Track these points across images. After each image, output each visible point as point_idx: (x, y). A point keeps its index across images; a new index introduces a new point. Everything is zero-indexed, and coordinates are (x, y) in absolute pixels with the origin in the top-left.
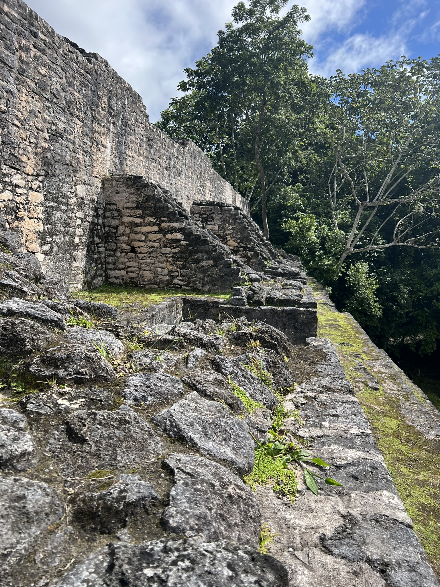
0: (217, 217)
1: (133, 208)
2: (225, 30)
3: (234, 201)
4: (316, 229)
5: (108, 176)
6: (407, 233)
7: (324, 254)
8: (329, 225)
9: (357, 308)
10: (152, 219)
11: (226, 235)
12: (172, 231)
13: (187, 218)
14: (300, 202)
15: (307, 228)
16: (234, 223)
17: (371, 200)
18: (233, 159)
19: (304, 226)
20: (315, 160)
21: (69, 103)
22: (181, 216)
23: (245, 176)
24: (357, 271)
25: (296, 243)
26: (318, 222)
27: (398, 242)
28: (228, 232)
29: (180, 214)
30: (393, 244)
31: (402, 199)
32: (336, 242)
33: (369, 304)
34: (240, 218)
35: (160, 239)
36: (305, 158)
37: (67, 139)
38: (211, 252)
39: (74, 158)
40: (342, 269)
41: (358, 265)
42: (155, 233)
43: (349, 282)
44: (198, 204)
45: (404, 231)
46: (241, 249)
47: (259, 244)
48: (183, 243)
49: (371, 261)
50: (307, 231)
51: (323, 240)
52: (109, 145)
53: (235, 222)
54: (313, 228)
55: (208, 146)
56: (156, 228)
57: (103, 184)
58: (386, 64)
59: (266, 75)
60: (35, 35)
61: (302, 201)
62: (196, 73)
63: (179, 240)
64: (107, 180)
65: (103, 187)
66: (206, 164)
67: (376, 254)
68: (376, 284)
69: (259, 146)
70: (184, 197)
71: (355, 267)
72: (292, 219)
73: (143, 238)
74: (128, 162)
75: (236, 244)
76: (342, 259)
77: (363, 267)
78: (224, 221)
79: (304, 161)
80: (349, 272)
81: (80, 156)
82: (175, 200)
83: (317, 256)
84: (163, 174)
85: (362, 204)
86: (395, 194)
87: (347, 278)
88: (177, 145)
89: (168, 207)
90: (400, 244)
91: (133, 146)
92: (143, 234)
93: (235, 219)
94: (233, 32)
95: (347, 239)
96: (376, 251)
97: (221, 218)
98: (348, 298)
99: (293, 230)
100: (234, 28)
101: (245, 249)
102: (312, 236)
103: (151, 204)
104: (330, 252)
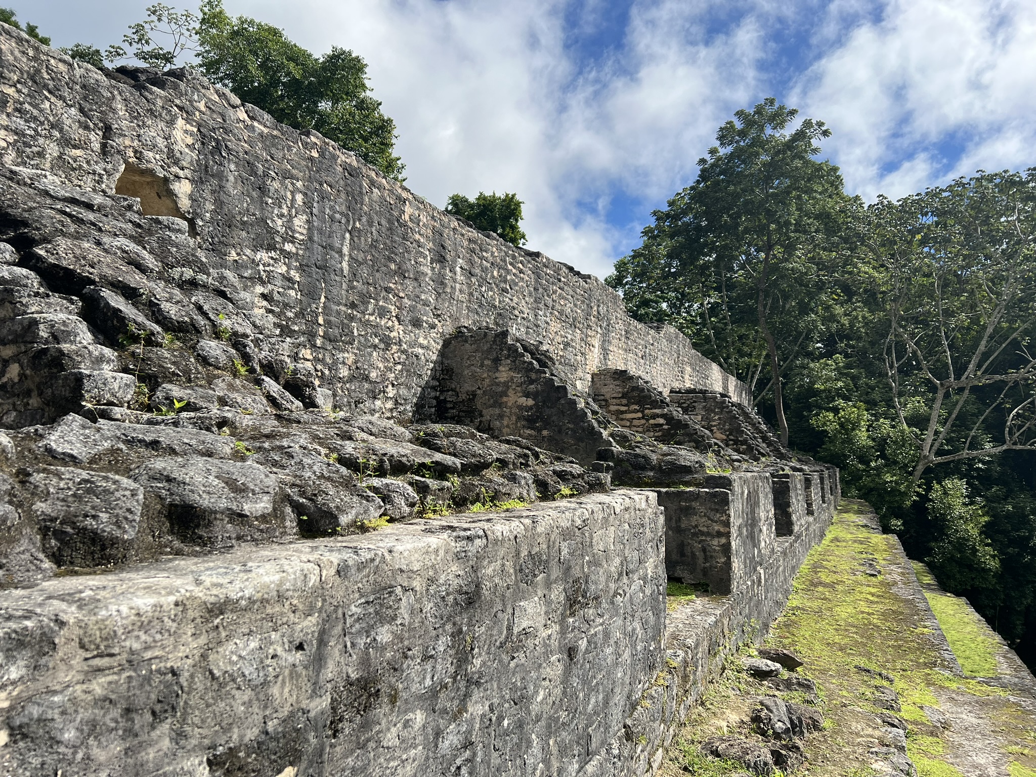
0: (699, 406)
1: (620, 398)
2: (707, 157)
3: (725, 387)
4: (870, 426)
5: (596, 371)
6: (1029, 428)
7: (886, 465)
8: (893, 420)
9: (953, 556)
10: (637, 407)
11: (712, 426)
12: (654, 416)
13: (668, 406)
14: (840, 384)
15: (853, 424)
16: (721, 413)
17: (958, 377)
18: (726, 324)
19: (848, 420)
20: (864, 317)
21: (574, 319)
22: (662, 403)
23: (746, 349)
24: (945, 493)
25: (836, 448)
26: (872, 415)
27: (1015, 444)
28: (714, 423)
29: (662, 401)
30: (1005, 447)
31: (1013, 375)
32: (903, 446)
33: (975, 551)
34: (728, 407)
35: (644, 425)
36: (846, 315)
37: (572, 347)
38: (692, 435)
39: (575, 360)
40: (918, 489)
41: (948, 483)
42: (639, 419)
43: (934, 512)
44: (676, 392)
45: (1023, 426)
46: (731, 442)
47: (755, 437)
48: (666, 427)
49: (973, 477)
50: (853, 429)
51: (882, 444)
52: (597, 345)
53: (722, 411)
54: (863, 423)
55: (687, 305)
56: (640, 415)
57: (593, 378)
58: (953, 183)
59: (770, 214)
60: (560, 280)
61: (843, 382)
62: (668, 215)
63: (662, 425)
64: (596, 374)
65: (593, 381)
66: (684, 346)
67: (980, 465)
68: (983, 515)
69: (765, 306)
70: (660, 385)
71: (942, 486)
72: (828, 411)
73: (628, 424)
74: (610, 357)
75: (725, 437)
76: (918, 473)
77: (957, 487)
78: (708, 410)
79: (845, 321)
80: (932, 495)
81: (579, 358)
82: (655, 389)
83: (873, 469)
84: (639, 363)
85: (942, 384)
86: (998, 368)
87: (929, 505)
88: (652, 332)
89: (651, 396)
90: (1019, 447)
91: (615, 342)
92: (628, 420)
93: (722, 408)
94: (719, 159)
95: (923, 440)
96: (980, 461)
97: (704, 407)
98: (936, 540)
99: (832, 427)
100: (721, 154)
101: (736, 442)
102: (862, 436)
103: (635, 394)
104: (895, 463)
